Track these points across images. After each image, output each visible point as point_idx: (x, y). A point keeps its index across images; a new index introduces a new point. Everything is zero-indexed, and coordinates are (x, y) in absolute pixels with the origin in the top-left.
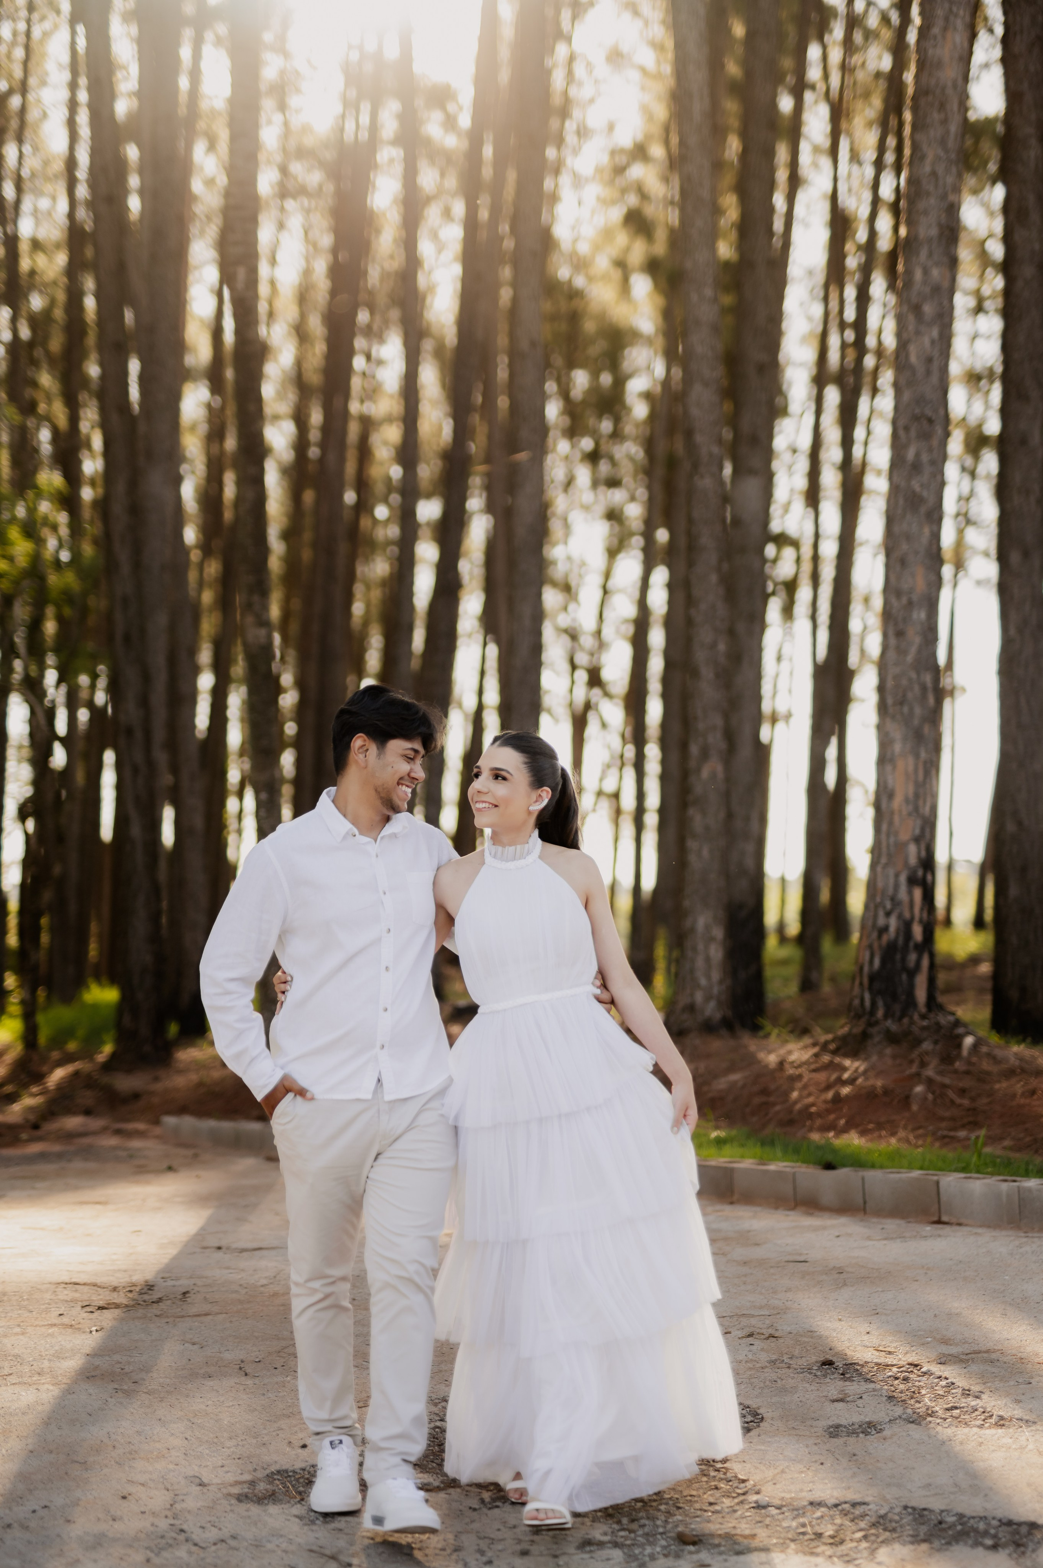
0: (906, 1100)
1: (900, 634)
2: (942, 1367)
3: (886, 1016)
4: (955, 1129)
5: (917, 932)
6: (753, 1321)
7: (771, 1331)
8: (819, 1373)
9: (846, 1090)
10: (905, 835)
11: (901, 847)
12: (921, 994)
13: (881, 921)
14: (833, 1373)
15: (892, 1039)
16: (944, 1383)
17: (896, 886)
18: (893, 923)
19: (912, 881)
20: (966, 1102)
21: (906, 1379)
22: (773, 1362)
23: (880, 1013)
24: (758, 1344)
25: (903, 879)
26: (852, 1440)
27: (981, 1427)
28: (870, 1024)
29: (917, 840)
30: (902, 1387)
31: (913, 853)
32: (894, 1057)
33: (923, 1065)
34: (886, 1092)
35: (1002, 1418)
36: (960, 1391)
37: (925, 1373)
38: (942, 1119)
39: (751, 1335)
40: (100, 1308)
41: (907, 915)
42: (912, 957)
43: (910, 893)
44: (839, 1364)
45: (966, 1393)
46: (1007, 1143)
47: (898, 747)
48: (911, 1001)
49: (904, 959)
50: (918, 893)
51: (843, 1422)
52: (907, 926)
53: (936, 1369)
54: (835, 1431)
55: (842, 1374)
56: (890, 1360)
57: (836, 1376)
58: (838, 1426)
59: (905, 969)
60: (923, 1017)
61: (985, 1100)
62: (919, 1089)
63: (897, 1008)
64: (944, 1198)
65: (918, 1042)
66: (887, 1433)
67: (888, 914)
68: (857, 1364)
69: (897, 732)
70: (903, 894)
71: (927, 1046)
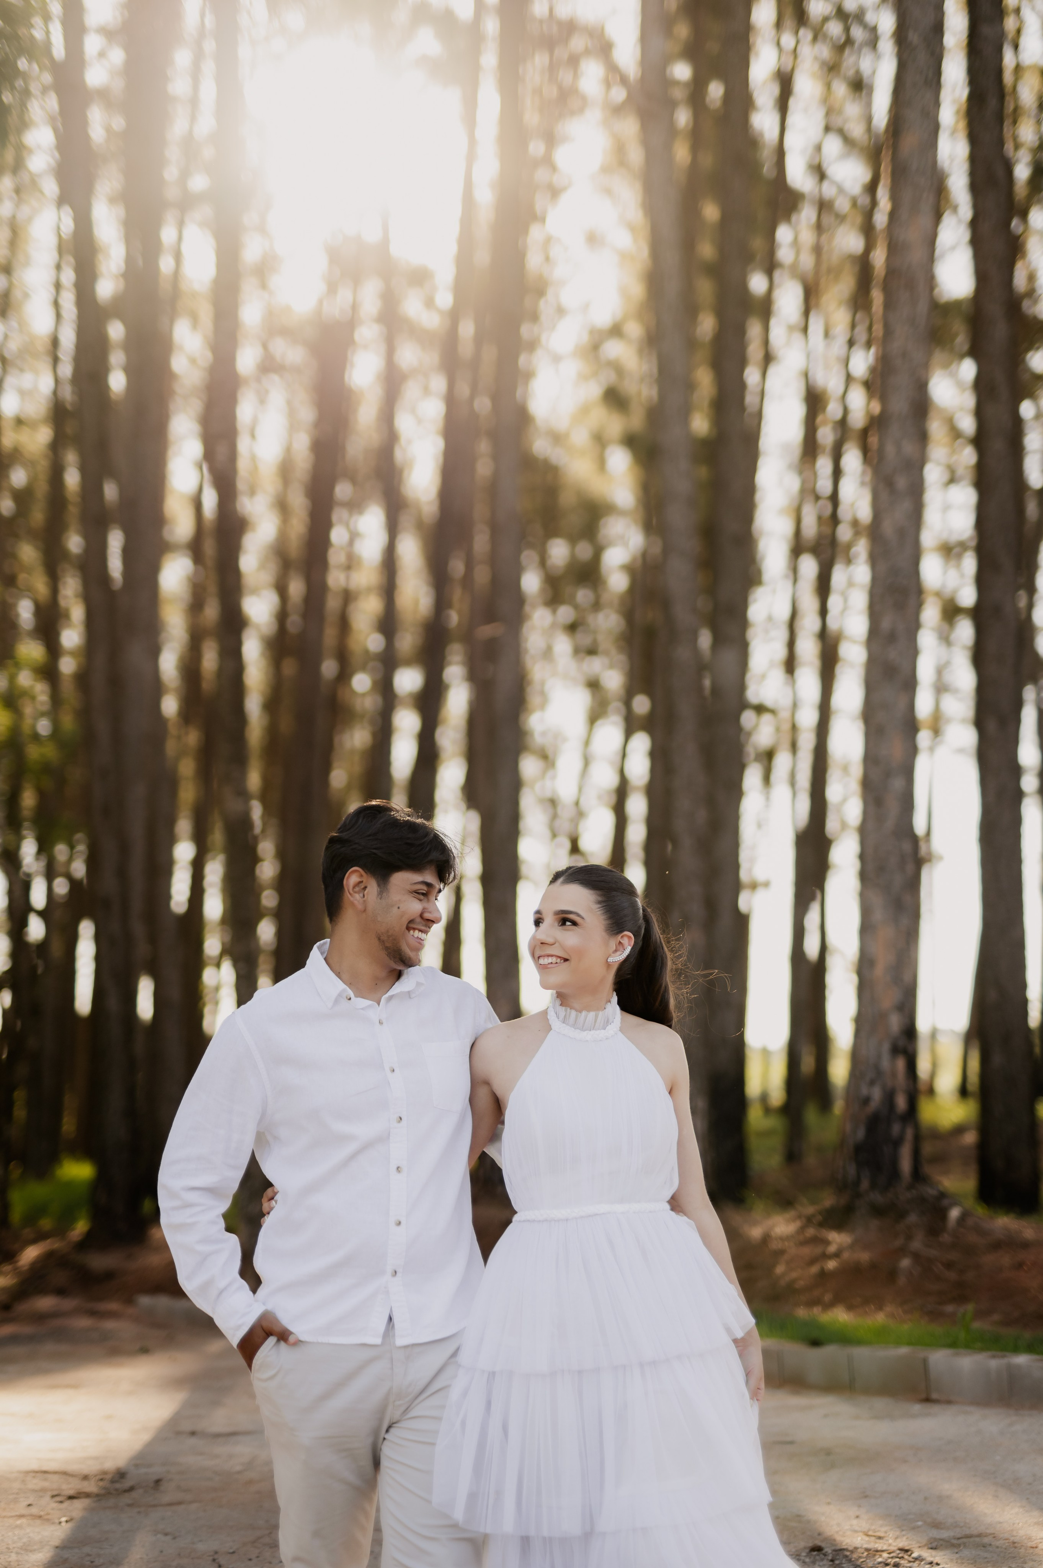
0: (892, 1275)
1: (880, 803)
2: (933, 1552)
3: (871, 1188)
4: (942, 1303)
5: (901, 1102)
8: (807, 1560)
9: (832, 1265)
10: (887, 1004)
11: (883, 1016)
12: (906, 1165)
13: (864, 1091)
14: (822, 1560)
15: (878, 1211)
17: (879, 1056)
18: (876, 1093)
19: (896, 1050)
20: (952, 1275)
21: (896, 1566)
23: (865, 1184)
25: (886, 1047)
28: (855, 1196)
29: (898, 1009)
31: (895, 1023)
32: (879, 1230)
33: (909, 1238)
34: (873, 1266)
37: (916, 1559)
38: (930, 1293)
40: (70, 1498)
41: (890, 1085)
42: (896, 1129)
43: (893, 1063)
44: (828, 1550)
46: (996, 1317)
47: (878, 915)
48: (895, 1174)
49: (888, 1130)
50: (901, 1064)
52: (891, 1095)
53: (928, 1555)
55: (832, 1561)
56: (879, 1546)
57: (825, 1562)
59: (889, 1140)
60: (908, 1189)
61: (972, 1274)
62: (905, 1263)
63: (882, 1179)
64: (932, 1376)
65: (901, 1215)
67: (872, 1083)
68: (847, 1550)
69: (877, 900)
70: (885, 1063)
71: (913, 1218)
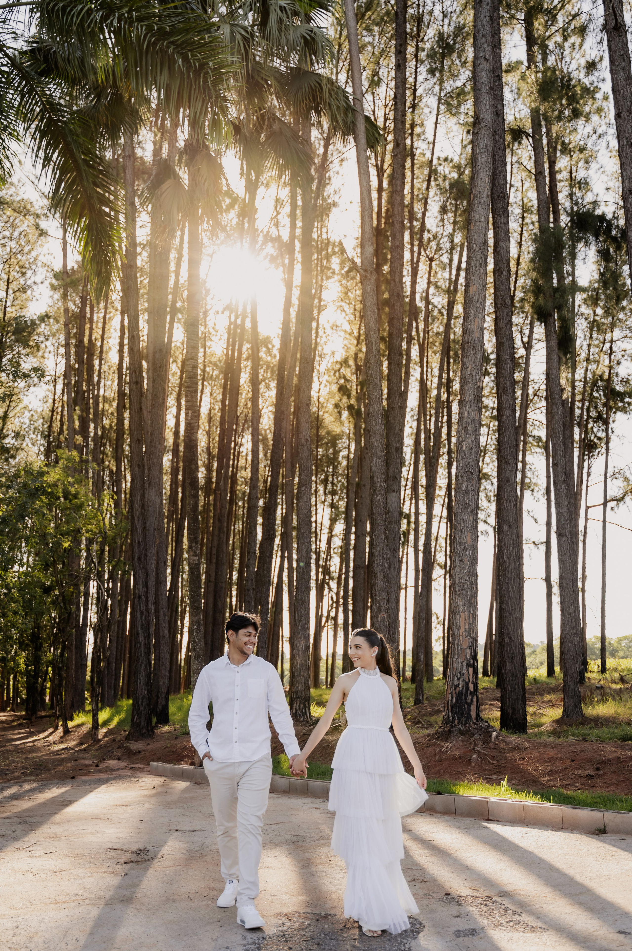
0: (469, 761)
1: (461, 561)
2: (502, 899)
3: (458, 723)
4: (491, 775)
5: (471, 686)
6: (414, 872)
7: (422, 878)
8: (446, 901)
9: (443, 756)
10: (465, 646)
11: (463, 650)
12: (473, 714)
13: (456, 682)
14: (451, 901)
15: (462, 733)
16: (503, 907)
17: (462, 667)
18: (461, 682)
19: (468, 665)
20: (495, 762)
21: (486, 905)
22: (425, 895)
23: (456, 722)
24: (418, 885)
25: (464, 664)
26: (466, 939)
27: (524, 932)
28: (452, 727)
29: (470, 648)
30: (485, 909)
31: (468, 653)
32: (463, 741)
33: (476, 745)
34: (460, 757)
35: (532, 927)
36: (510, 912)
37: (494, 902)
38: (485, 770)
39: (414, 880)
40: (125, 863)
41: (467, 680)
42: (470, 697)
43: (468, 670)
44: (455, 897)
45: (514, 913)
46: (514, 782)
47: (461, 608)
48: (469, 717)
49: (466, 699)
50: (471, 670)
51: (461, 929)
52: (467, 684)
53: (498, 899)
54: (458, 934)
55: (458, 903)
56: (477, 895)
57: (455, 903)
58: (459, 931)
59: (466, 703)
60: (475, 724)
61: (503, 762)
62: (474, 756)
63: (463, 719)
64: (490, 809)
65: (473, 735)
66: (482, 935)
67: (459, 679)
69: (460, 602)
70: (465, 671)
71: (477, 736)
